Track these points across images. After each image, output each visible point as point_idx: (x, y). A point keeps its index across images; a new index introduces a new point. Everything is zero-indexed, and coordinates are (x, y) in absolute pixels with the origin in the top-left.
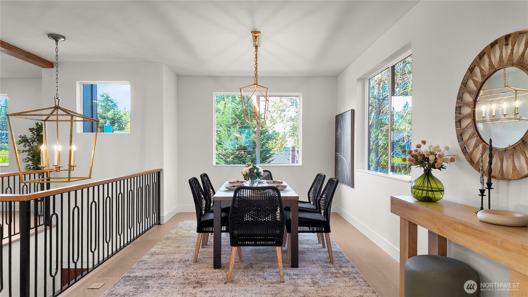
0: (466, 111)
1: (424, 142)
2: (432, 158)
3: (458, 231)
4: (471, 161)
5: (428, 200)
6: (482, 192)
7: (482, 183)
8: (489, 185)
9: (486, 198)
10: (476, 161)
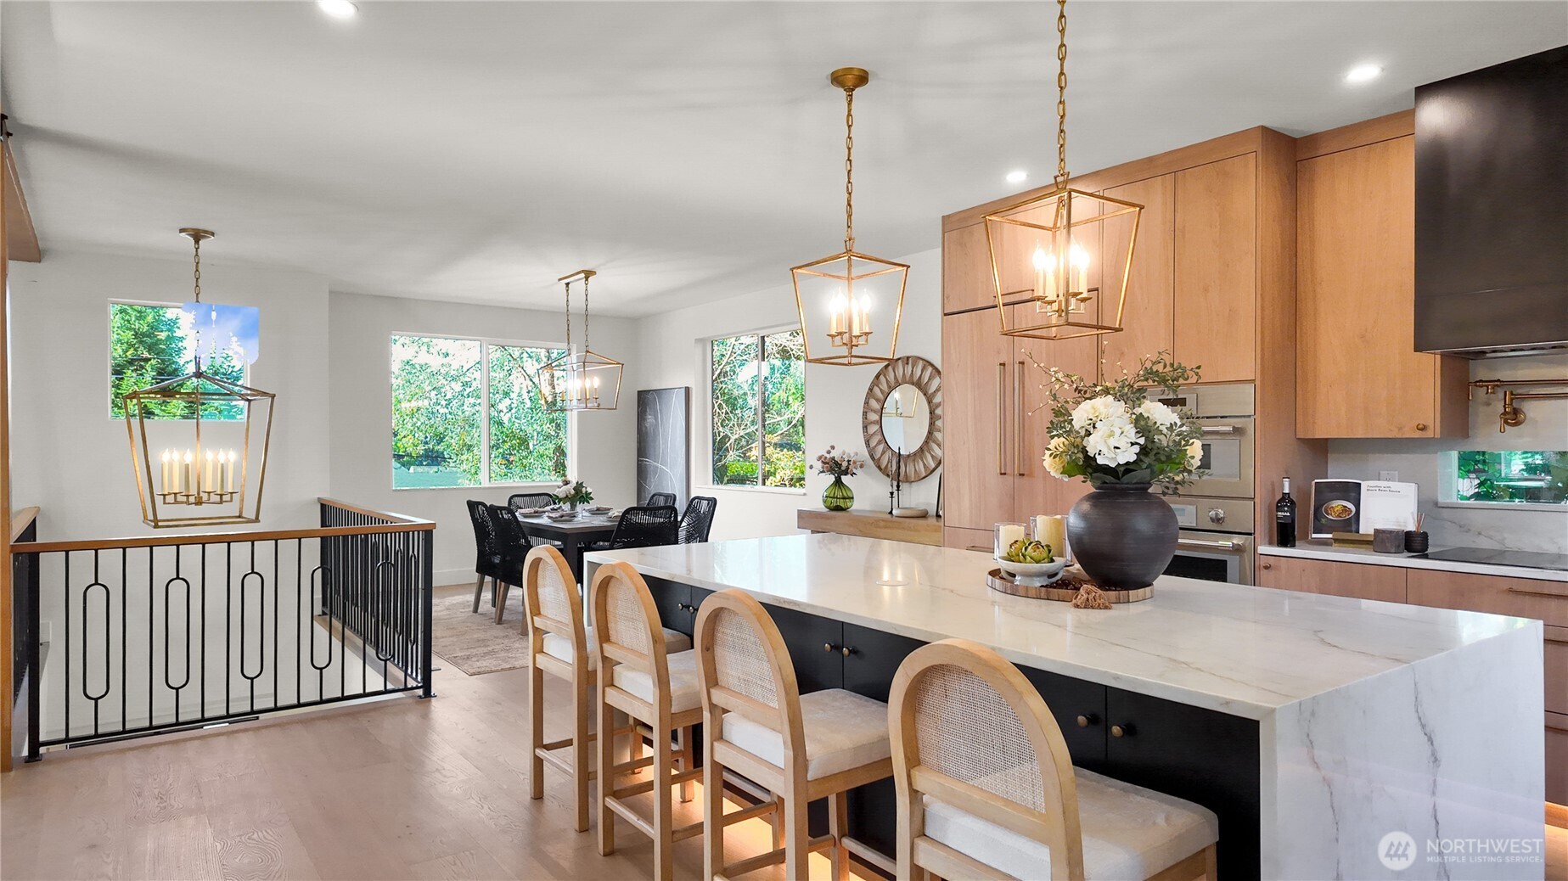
0: (873, 417)
1: (833, 447)
2: (845, 464)
3: (880, 528)
4: (879, 467)
5: (838, 509)
6: (892, 493)
7: (892, 486)
8: (898, 486)
9: (895, 500)
10: (883, 467)
